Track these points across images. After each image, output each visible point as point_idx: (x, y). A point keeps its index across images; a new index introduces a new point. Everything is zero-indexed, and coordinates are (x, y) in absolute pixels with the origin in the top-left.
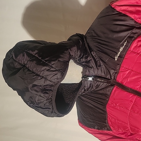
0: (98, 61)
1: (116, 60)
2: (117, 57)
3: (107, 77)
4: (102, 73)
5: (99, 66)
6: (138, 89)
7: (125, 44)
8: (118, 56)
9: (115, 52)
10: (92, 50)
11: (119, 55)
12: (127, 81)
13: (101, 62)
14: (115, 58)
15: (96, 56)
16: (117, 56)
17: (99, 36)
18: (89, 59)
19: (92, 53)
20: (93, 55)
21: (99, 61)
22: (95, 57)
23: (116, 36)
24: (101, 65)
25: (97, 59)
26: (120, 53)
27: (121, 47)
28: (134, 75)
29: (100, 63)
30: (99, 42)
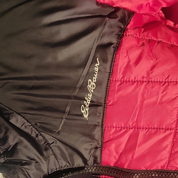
0: (37, 136)
1: (86, 116)
2: (87, 110)
3: (76, 165)
4: (59, 160)
5: (46, 149)
6: (166, 167)
7: (97, 69)
8: (87, 106)
9: (76, 98)
10: (9, 114)
11: (89, 103)
12: (133, 157)
13: (47, 137)
14: (82, 112)
15: (27, 124)
16: (85, 106)
17: (15, 70)
18: (11, 142)
19: (13, 121)
20: (18, 125)
21: (41, 135)
22: (26, 127)
23: (64, 54)
24: (48, 144)
25: (33, 132)
26: (91, 96)
27: (90, 80)
28: (147, 138)
29: (44, 138)
30: (20, 84)
